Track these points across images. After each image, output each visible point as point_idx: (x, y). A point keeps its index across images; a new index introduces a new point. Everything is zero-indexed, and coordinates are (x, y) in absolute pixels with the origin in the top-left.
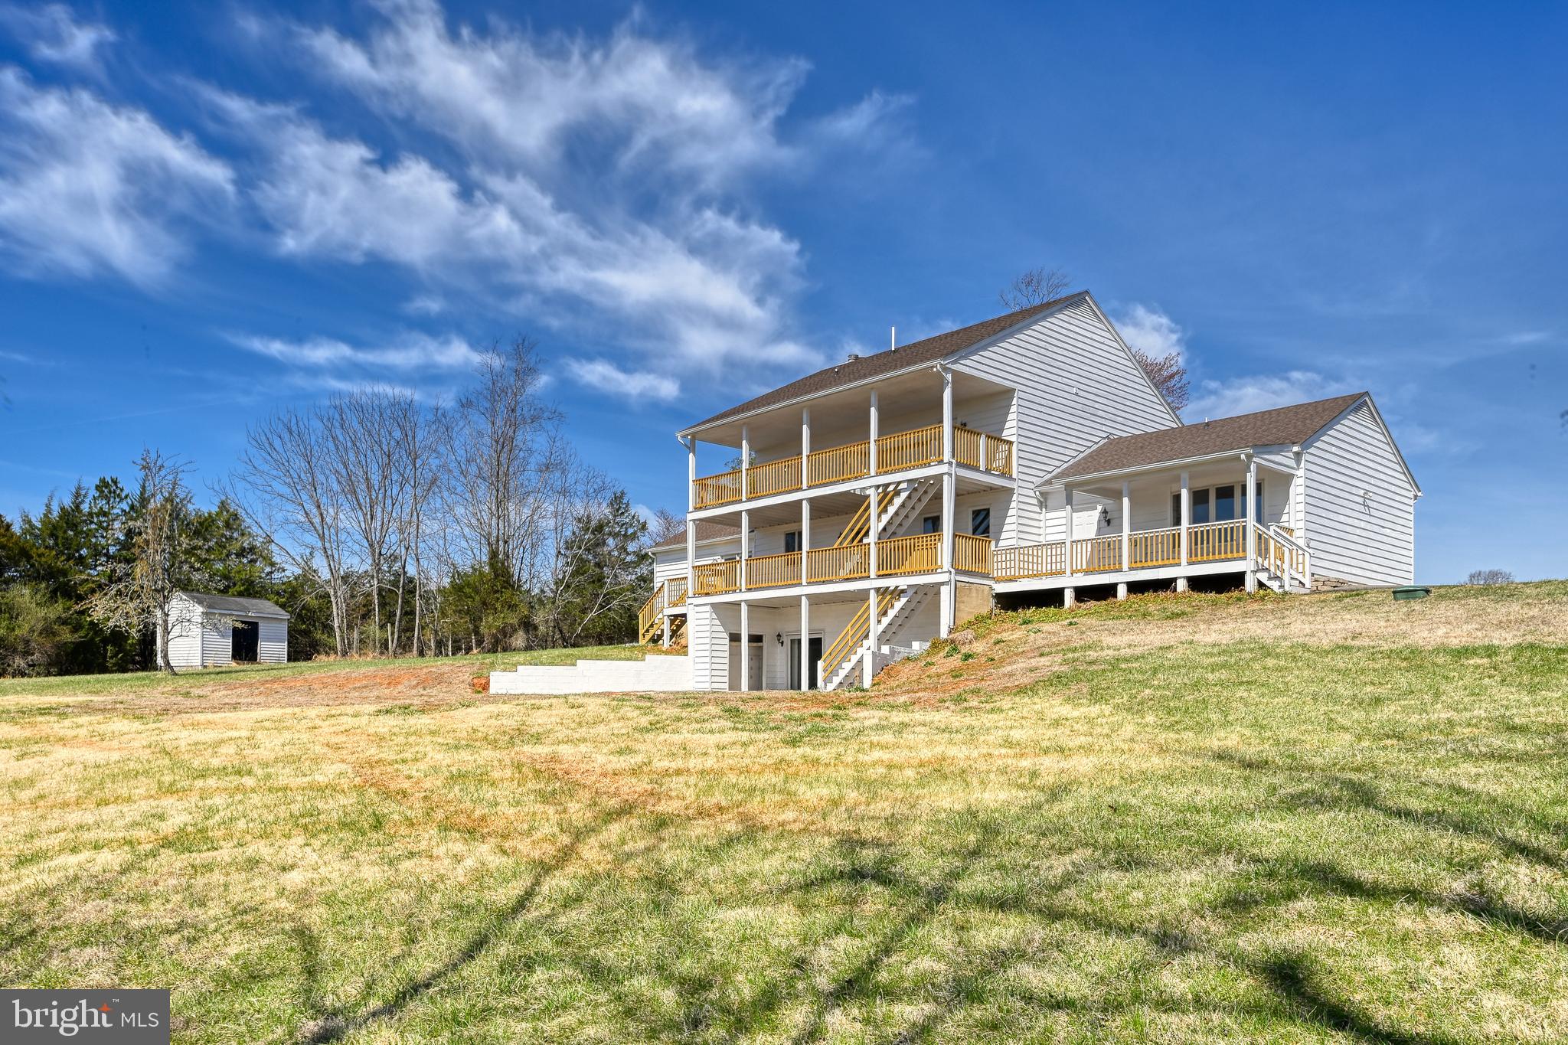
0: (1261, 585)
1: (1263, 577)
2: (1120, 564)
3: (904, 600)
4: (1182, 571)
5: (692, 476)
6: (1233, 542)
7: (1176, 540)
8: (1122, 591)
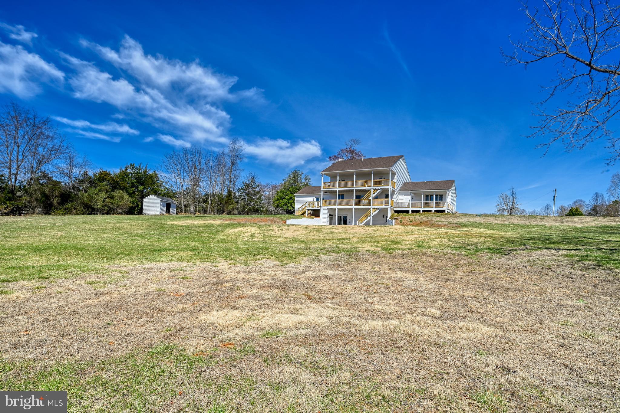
0: (448, 212)
1: (449, 211)
2: (421, 206)
3: (378, 210)
4: (434, 209)
5: (322, 182)
6: (442, 204)
7: (432, 203)
8: (421, 212)
